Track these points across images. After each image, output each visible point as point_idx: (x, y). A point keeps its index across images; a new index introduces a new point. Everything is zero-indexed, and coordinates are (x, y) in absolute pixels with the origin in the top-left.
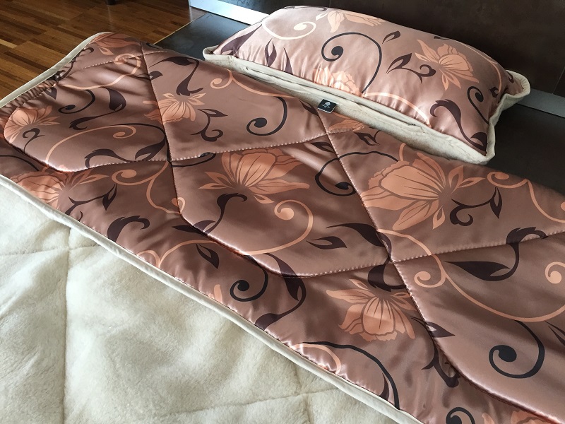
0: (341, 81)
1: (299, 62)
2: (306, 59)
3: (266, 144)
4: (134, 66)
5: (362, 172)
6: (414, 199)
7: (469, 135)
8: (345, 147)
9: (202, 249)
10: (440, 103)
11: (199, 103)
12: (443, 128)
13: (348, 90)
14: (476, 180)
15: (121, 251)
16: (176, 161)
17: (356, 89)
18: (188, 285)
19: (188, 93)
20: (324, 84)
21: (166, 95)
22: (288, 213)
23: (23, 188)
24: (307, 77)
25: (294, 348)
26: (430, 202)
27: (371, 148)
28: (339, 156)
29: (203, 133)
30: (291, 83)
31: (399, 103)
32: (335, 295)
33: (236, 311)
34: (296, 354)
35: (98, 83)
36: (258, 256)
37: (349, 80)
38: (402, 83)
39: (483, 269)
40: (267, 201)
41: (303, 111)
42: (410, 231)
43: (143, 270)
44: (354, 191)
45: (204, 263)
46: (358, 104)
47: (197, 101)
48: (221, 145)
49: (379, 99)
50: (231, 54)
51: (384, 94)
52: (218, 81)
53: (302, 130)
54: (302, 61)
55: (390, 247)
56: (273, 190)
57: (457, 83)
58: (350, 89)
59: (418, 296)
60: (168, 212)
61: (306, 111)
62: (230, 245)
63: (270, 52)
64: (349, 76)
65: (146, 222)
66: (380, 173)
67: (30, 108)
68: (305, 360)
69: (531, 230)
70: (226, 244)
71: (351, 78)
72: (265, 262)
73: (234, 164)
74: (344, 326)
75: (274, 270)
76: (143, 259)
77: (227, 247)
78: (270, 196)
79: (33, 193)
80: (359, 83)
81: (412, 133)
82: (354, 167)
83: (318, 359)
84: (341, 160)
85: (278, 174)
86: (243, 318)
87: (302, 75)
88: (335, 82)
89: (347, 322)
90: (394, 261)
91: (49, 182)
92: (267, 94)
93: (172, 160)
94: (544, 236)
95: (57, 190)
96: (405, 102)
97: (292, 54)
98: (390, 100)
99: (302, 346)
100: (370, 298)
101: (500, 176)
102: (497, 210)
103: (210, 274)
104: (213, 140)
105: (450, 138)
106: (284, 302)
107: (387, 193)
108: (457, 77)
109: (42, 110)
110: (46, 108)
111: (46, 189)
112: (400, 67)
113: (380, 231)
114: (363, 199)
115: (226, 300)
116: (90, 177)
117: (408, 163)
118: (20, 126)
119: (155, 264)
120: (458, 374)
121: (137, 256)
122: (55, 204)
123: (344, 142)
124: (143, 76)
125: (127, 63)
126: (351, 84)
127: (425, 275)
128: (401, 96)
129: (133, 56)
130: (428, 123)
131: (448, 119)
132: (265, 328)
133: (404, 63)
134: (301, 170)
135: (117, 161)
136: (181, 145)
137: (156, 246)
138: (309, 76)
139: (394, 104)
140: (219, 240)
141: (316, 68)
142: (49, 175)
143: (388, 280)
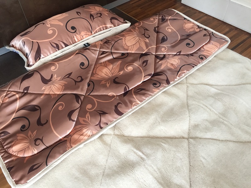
0: (84, 35)
1: (67, 40)
2: (68, 38)
3: (93, 67)
4: (14, 95)
5: (121, 48)
6: (137, 42)
7: (123, 21)
8: (108, 48)
9: (137, 91)
10: (111, 19)
11: (59, 78)
12: (117, 25)
13: (88, 35)
14: (137, 28)
15: (129, 112)
16: (86, 94)
17: (90, 34)
18: (150, 97)
19: (50, 80)
20: (80, 40)
21: (43, 88)
22: (130, 68)
23: (77, 145)
24: (74, 43)
25: (177, 79)
26: (139, 39)
27: (113, 43)
28: (110, 51)
29: (76, 82)
30: (71, 48)
31: (103, 27)
32: (162, 68)
33: (163, 88)
34: (179, 79)
35: (12, 113)
36: (144, 79)
37: (86, 33)
38: (99, 22)
39: (164, 40)
40: (122, 73)
41: (86, 51)
42: (147, 47)
43: (140, 107)
44: (127, 53)
45: (143, 91)
46: (94, 37)
47: (57, 78)
48: (87, 78)
49: (98, 31)
50: (40, 59)
51: (98, 28)
52: (53, 68)
53: (93, 55)
54: (68, 39)
55: (151, 53)
56: (117, 70)
57: (107, 12)
58: (89, 35)
59: (169, 52)
60: (115, 97)
61: (87, 50)
62: (136, 85)
63: (55, 46)
64: (85, 31)
65: (119, 103)
66: (123, 45)
67: (13, 143)
68: (181, 78)
69: (155, 28)
70: (135, 86)
71: (86, 32)
72: (146, 79)
73: (99, 77)
74: (173, 68)
75: (149, 78)
76: (135, 107)
77: (136, 86)
78: (120, 71)
79: (82, 141)
80: (89, 31)
81: (111, 33)
82: (117, 49)
83: (182, 75)
84: (112, 51)
85: (111, 66)
86: (165, 87)
87: (72, 43)
88: (83, 37)
89: (172, 68)
90: (154, 54)
91: (79, 135)
92: (72, 56)
93: (84, 95)
94: (158, 27)
95: (86, 131)
96: (104, 26)
97: (63, 40)
98: (100, 28)
99: (177, 77)
100: (166, 61)
101: (137, 24)
102: (147, 30)
103: (148, 91)
104: (82, 80)
105: (121, 25)
106: (163, 77)
107: (132, 46)
108: (106, 11)
109: (19, 138)
110: (18, 136)
111: (83, 135)
112: (93, 19)
113: (144, 53)
114: (131, 52)
115: (159, 89)
116: (87, 118)
117: (124, 37)
118: (28, 147)
119: (138, 104)
120: (190, 54)
121: (133, 108)
122: (94, 132)
123: (106, 47)
124: (23, 94)
125: (9, 98)
126: (87, 33)
127: (163, 49)
128: (102, 25)
129: (5, 94)
130: (113, 26)
131: (116, 21)
132: (170, 83)
133: (93, 17)
134: (111, 62)
135: (78, 110)
136: (80, 89)
137: (131, 102)
138: (74, 42)
139: (102, 29)
140: (133, 87)
141: (74, 37)
142: (72, 136)
143: (162, 56)
